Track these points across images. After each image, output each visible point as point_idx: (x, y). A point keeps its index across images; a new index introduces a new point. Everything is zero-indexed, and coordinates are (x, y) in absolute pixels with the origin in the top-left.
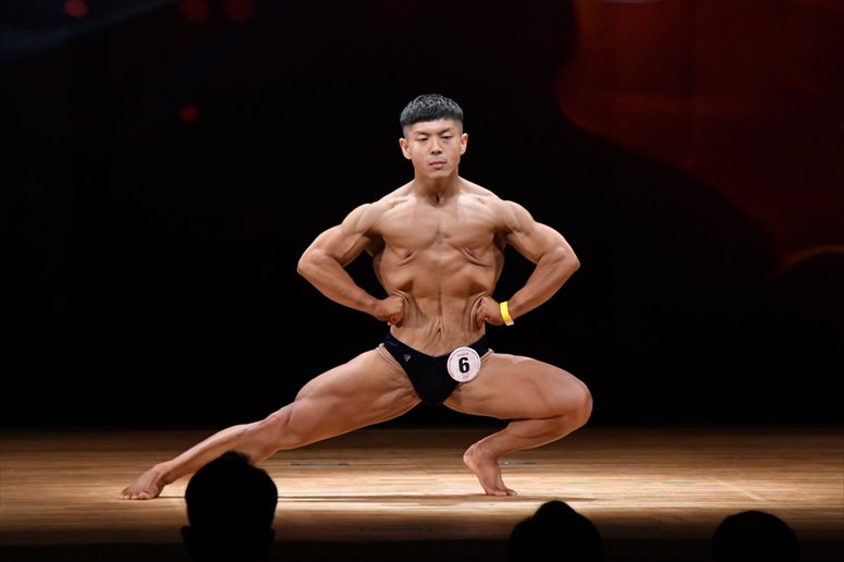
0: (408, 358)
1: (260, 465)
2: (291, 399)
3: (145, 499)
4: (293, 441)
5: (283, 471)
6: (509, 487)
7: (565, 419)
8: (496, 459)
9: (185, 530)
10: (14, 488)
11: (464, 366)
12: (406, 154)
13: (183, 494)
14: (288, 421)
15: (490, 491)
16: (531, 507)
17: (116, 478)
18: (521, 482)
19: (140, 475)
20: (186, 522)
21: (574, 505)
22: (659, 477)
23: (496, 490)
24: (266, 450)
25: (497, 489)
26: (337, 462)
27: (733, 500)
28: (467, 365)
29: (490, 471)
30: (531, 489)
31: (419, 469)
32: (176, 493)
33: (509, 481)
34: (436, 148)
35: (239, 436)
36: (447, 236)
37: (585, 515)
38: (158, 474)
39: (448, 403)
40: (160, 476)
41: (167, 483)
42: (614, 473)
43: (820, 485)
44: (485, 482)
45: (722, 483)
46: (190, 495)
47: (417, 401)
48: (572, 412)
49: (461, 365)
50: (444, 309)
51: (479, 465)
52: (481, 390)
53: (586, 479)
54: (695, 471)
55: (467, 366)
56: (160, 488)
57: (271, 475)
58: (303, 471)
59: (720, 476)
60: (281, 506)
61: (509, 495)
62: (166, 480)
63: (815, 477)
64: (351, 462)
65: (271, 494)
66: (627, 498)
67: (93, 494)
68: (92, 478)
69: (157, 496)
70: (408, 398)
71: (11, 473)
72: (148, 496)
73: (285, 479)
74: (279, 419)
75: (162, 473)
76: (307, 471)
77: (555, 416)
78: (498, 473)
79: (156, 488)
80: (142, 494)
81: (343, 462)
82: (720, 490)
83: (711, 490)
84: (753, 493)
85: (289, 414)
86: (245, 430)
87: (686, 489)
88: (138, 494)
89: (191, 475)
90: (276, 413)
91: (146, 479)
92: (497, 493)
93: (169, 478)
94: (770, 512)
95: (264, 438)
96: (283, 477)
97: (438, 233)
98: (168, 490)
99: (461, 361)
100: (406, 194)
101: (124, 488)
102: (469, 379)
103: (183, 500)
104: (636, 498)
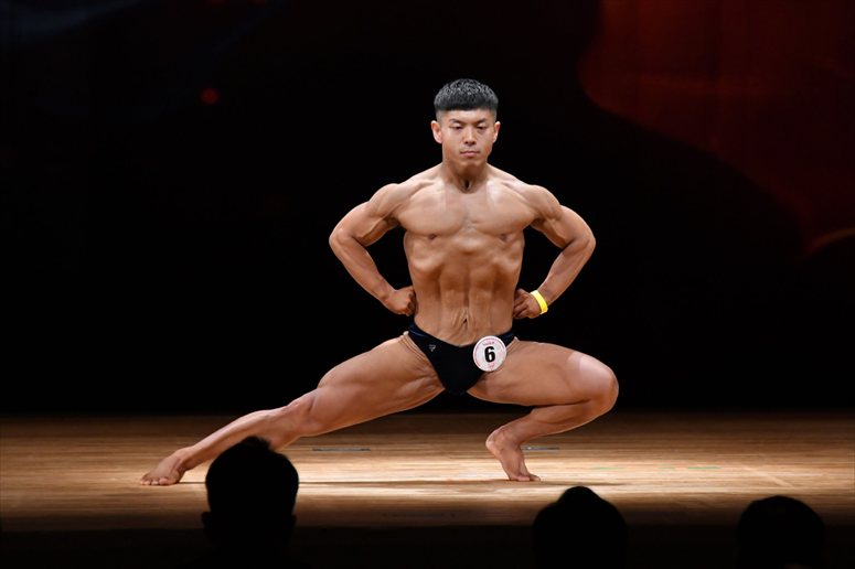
0: (433, 348)
1: (283, 450)
2: (314, 386)
3: (165, 485)
4: (315, 427)
5: (305, 457)
6: (531, 472)
7: (591, 404)
8: (520, 444)
9: (205, 515)
10: (32, 473)
11: (490, 355)
12: (437, 137)
13: (203, 480)
14: (309, 409)
15: (514, 476)
16: (555, 493)
17: (136, 464)
18: (544, 468)
19: (160, 461)
20: (207, 508)
21: (598, 491)
22: (683, 462)
23: (519, 476)
24: (287, 437)
25: (520, 474)
26: (360, 447)
27: (758, 484)
28: (493, 354)
29: (514, 456)
30: (554, 474)
31: (442, 454)
32: (196, 478)
33: (533, 466)
34: (470, 138)
35: (261, 422)
36: (475, 222)
37: (610, 501)
38: (179, 460)
39: (473, 392)
40: (181, 462)
41: (188, 469)
42: (639, 458)
43: (847, 470)
44: (508, 467)
45: (747, 468)
46: (210, 481)
47: (441, 390)
48: (598, 397)
49: (487, 354)
50: (471, 299)
51: (502, 451)
52: (506, 378)
53: (610, 464)
54: (720, 456)
55: (491, 354)
56: (181, 474)
57: (292, 460)
58: (324, 456)
59: (745, 461)
60: (302, 491)
61: (532, 479)
62: (187, 465)
63: (841, 462)
64: (373, 448)
65: (292, 479)
66: (651, 483)
67: (114, 479)
68: (112, 463)
69: (177, 482)
70: (432, 387)
71: (31, 458)
72: (169, 482)
73: (307, 465)
74: (302, 406)
75: (183, 459)
76: (329, 457)
77: (581, 401)
78: (522, 459)
79: (177, 473)
80: (162, 480)
81: (365, 447)
82: (746, 475)
83: (736, 475)
84: (778, 477)
85: (312, 401)
86: (267, 416)
87: (712, 474)
88: (158, 480)
89: (212, 461)
90: (299, 400)
91: (166, 465)
92: (520, 478)
93: (190, 464)
94: (795, 498)
95: (286, 425)
96: (304, 462)
97: (465, 218)
98: (188, 476)
99: (487, 350)
100: (433, 177)
101: (144, 474)
102: (495, 368)
103: (204, 485)
104: (661, 483)
